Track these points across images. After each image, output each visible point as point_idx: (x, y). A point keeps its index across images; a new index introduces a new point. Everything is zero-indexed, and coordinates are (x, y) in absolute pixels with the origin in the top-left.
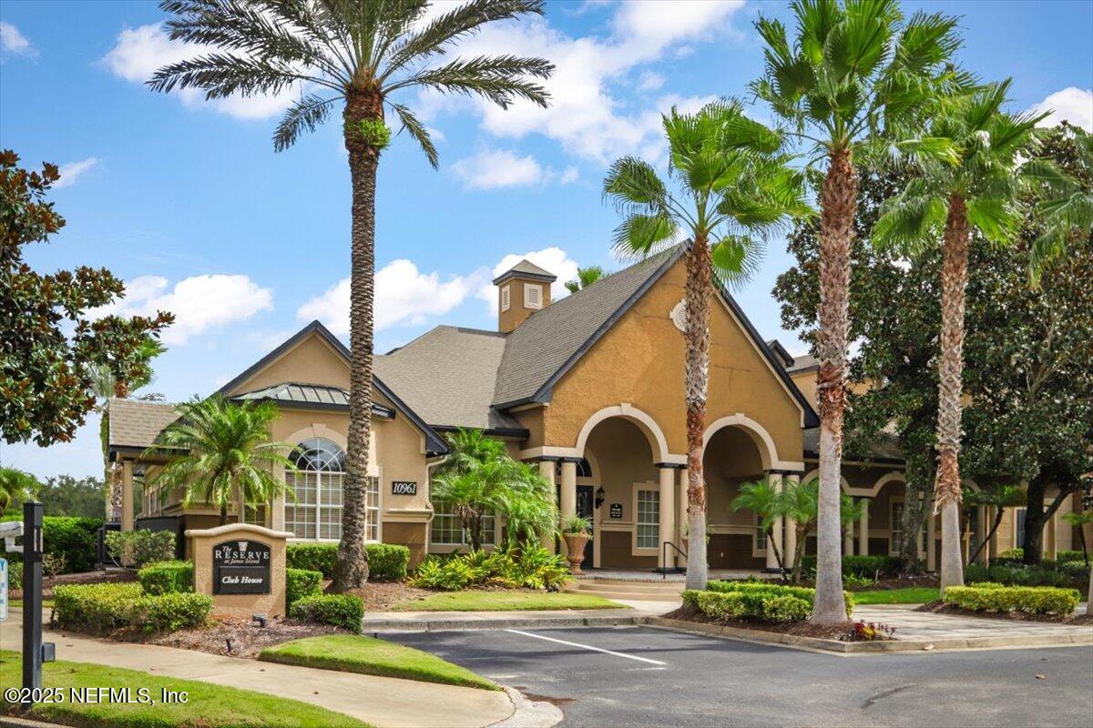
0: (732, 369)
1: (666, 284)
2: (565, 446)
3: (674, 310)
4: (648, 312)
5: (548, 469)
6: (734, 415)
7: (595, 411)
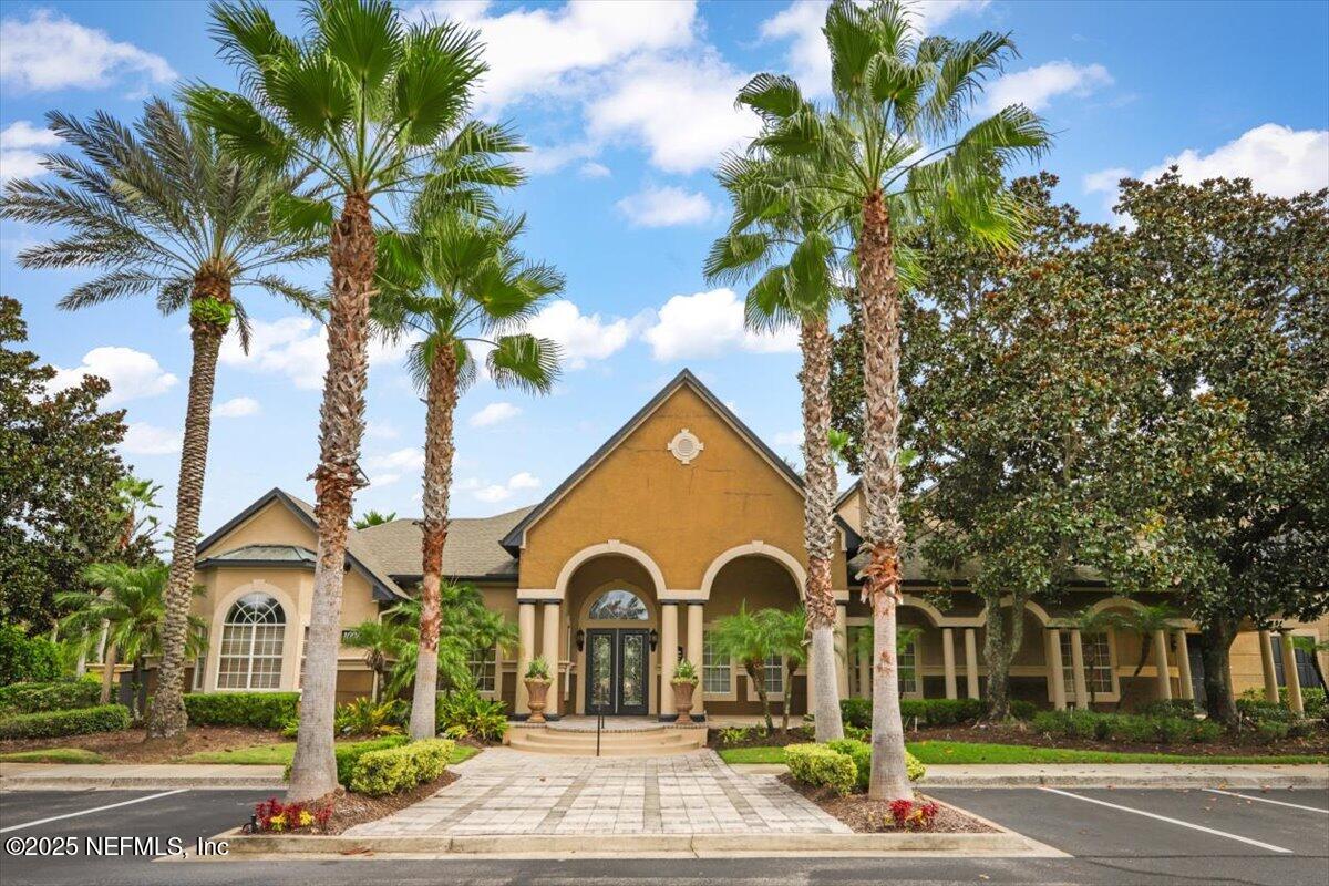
0: (748, 494)
1: (663, 416)
2: (543, 588)
3: (674, 441)
4: (642, 447)
5: (527, 613)
6: (750, 543)
7: (578, 550)
